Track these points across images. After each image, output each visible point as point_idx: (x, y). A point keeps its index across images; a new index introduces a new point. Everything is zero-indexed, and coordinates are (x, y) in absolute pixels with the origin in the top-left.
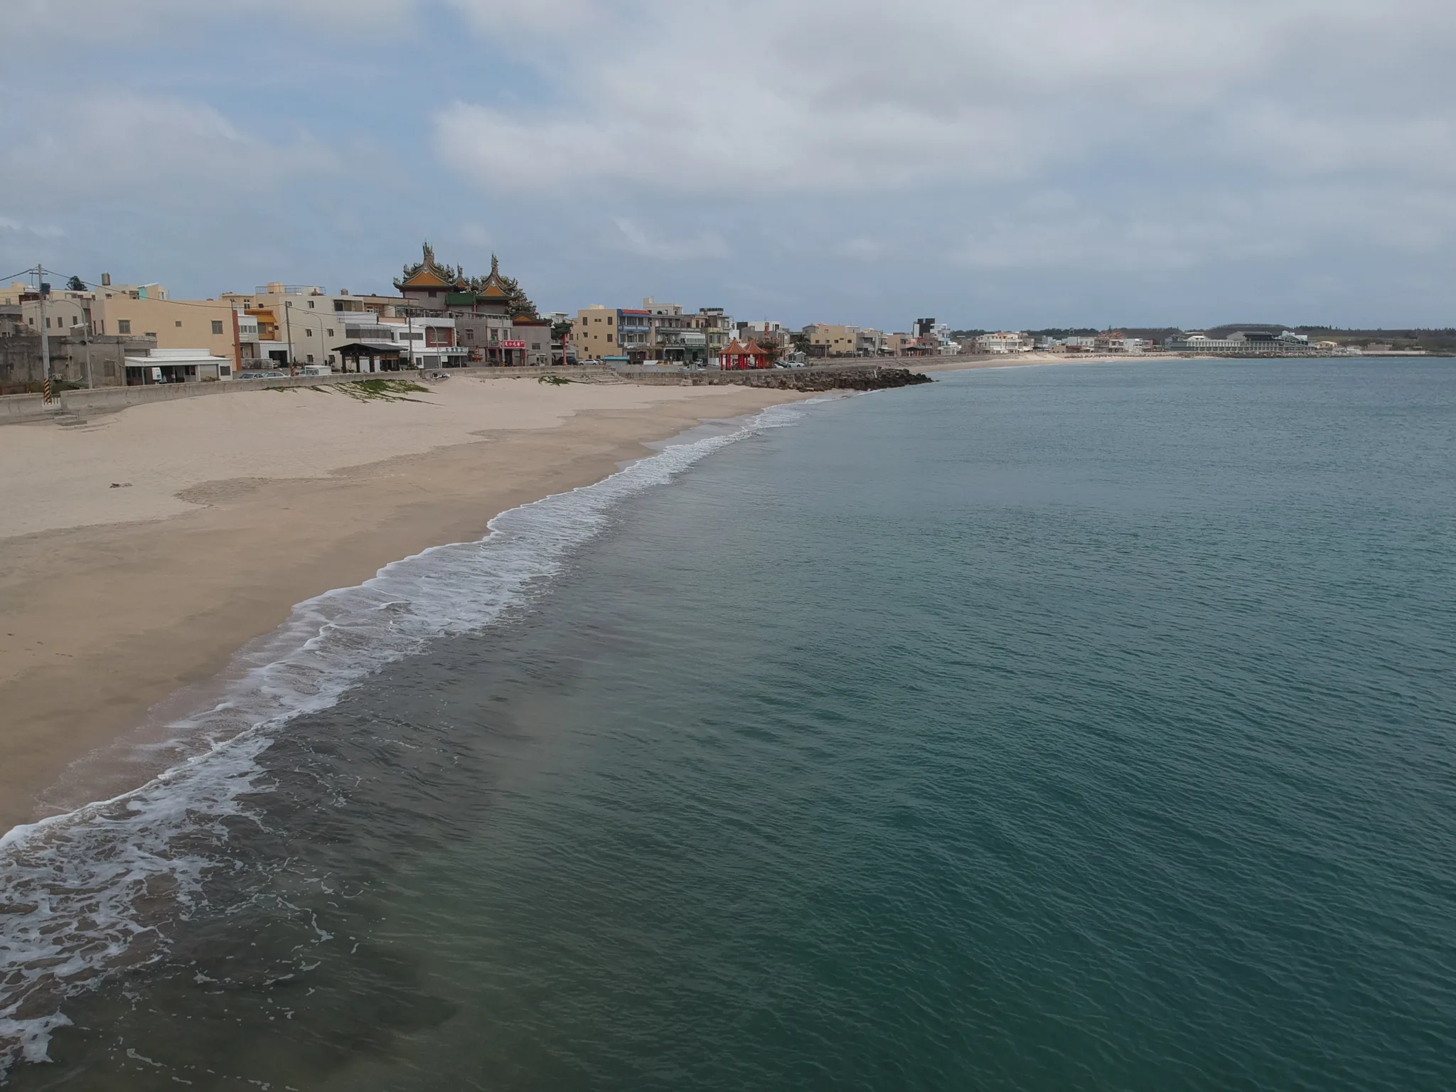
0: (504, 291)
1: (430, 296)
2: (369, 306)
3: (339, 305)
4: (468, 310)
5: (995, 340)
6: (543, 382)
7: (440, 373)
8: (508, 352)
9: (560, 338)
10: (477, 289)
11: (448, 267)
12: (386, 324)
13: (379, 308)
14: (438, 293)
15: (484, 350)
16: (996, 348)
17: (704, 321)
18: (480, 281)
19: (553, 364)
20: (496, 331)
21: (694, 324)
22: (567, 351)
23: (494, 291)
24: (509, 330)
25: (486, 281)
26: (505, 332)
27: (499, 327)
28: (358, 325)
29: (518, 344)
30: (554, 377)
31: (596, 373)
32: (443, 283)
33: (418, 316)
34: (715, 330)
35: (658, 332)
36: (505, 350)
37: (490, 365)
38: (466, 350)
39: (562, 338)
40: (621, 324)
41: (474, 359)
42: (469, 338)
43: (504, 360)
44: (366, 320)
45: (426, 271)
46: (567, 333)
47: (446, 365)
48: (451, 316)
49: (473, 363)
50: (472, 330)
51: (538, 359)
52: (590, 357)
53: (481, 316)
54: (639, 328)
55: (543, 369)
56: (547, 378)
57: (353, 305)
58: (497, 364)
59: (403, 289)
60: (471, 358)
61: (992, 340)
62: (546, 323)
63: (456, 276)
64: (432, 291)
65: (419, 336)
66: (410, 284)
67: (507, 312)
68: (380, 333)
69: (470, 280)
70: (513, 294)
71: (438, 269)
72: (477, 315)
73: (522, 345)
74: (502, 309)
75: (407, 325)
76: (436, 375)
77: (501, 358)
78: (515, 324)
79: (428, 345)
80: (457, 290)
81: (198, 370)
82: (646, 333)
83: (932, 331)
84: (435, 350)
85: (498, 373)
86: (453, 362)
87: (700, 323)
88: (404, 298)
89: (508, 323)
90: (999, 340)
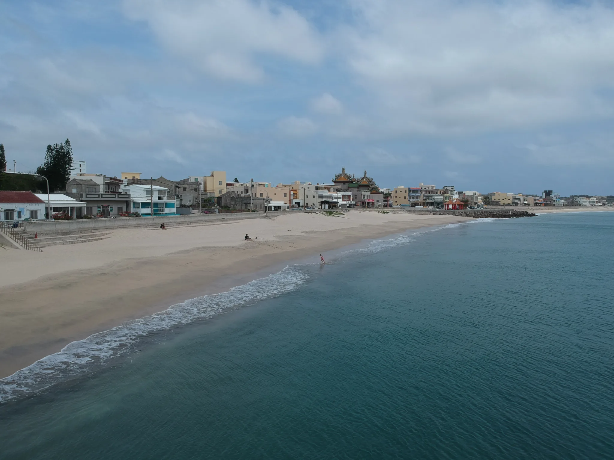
0: (368, 182)
1: (343, 184)
2: (325, 188)
3: (317, 188)
4: (356, 189)
5: (584, 200)
6: (379, 213)
7: (347, 209)
8: (368, 203)
9: (386, 198)
10: (359, 182)
11: (350, 174)
12: (330, 194)
13: (328, 189)
14: (346, 183)
15: (360, 202)
16: (584, 204)
17: (443, 192)
18: (360, 179)
19: (383, 207)
20: (365, 196)
21: (439, 193)
22: (389, 202)
23: (365, 182)
24: (369, 196)
25: (362, 179)
26: (368, 196)
27: (366, 194)
28: (322, 194)
29: (372, 200)
30: (383, 211)
31: (398, 210)
32: (347, 180)
33: (340, 191)
34: (447, 195)
35: (424, 196)
36: (367, 202)
37: (362, 207)
38: (355, 202)
39: (388, 198)
40: (410, 193)
41: (357, 205)
42: (355, 198)
43: (367, 205)
44: (324, 193)
45: (342, 176)
46: (389, 196)
47: (348, 207)
48: (350, 191)
49: (356, 206)
50: (357, 196)
51: (378, 205)
52: (397, 204)
53: (360, 191)
54: (416, 194)
55: (379, 208)
56: (381, 212)
57: (321, 188)
58: (364, 207)
59: (335, 182)
60: (356, 205)
61: (582, 200)
62: (382, 193)
63: (352, 178)
64: (344, 183)
65: (340, 198)
66: (337, 180)
67: (369, 189)
68: (329, 197)
69: (357, 178)
70: (371, 183)
71: (346, 175)
72: (359, 191)
73: (373, 201)
74: (367, 188)
75: (337, 194)
76: (346, 210)
77: (366, 205)
78: (371, 193)
79: (343, 201)
80: (352, 182)
81: (282, 208)
82: (419, 196)
83: (551, 196)
84: (346, 202)
85: (365, 210)
86: (351, 206)
87: (441, 192)
88: (335, 185)
89: (369, 193)
90: (586, 200)
